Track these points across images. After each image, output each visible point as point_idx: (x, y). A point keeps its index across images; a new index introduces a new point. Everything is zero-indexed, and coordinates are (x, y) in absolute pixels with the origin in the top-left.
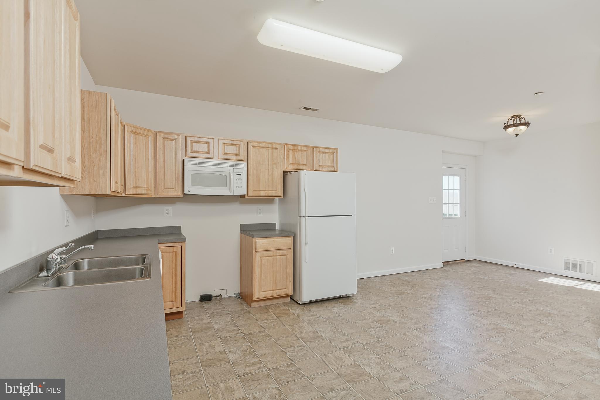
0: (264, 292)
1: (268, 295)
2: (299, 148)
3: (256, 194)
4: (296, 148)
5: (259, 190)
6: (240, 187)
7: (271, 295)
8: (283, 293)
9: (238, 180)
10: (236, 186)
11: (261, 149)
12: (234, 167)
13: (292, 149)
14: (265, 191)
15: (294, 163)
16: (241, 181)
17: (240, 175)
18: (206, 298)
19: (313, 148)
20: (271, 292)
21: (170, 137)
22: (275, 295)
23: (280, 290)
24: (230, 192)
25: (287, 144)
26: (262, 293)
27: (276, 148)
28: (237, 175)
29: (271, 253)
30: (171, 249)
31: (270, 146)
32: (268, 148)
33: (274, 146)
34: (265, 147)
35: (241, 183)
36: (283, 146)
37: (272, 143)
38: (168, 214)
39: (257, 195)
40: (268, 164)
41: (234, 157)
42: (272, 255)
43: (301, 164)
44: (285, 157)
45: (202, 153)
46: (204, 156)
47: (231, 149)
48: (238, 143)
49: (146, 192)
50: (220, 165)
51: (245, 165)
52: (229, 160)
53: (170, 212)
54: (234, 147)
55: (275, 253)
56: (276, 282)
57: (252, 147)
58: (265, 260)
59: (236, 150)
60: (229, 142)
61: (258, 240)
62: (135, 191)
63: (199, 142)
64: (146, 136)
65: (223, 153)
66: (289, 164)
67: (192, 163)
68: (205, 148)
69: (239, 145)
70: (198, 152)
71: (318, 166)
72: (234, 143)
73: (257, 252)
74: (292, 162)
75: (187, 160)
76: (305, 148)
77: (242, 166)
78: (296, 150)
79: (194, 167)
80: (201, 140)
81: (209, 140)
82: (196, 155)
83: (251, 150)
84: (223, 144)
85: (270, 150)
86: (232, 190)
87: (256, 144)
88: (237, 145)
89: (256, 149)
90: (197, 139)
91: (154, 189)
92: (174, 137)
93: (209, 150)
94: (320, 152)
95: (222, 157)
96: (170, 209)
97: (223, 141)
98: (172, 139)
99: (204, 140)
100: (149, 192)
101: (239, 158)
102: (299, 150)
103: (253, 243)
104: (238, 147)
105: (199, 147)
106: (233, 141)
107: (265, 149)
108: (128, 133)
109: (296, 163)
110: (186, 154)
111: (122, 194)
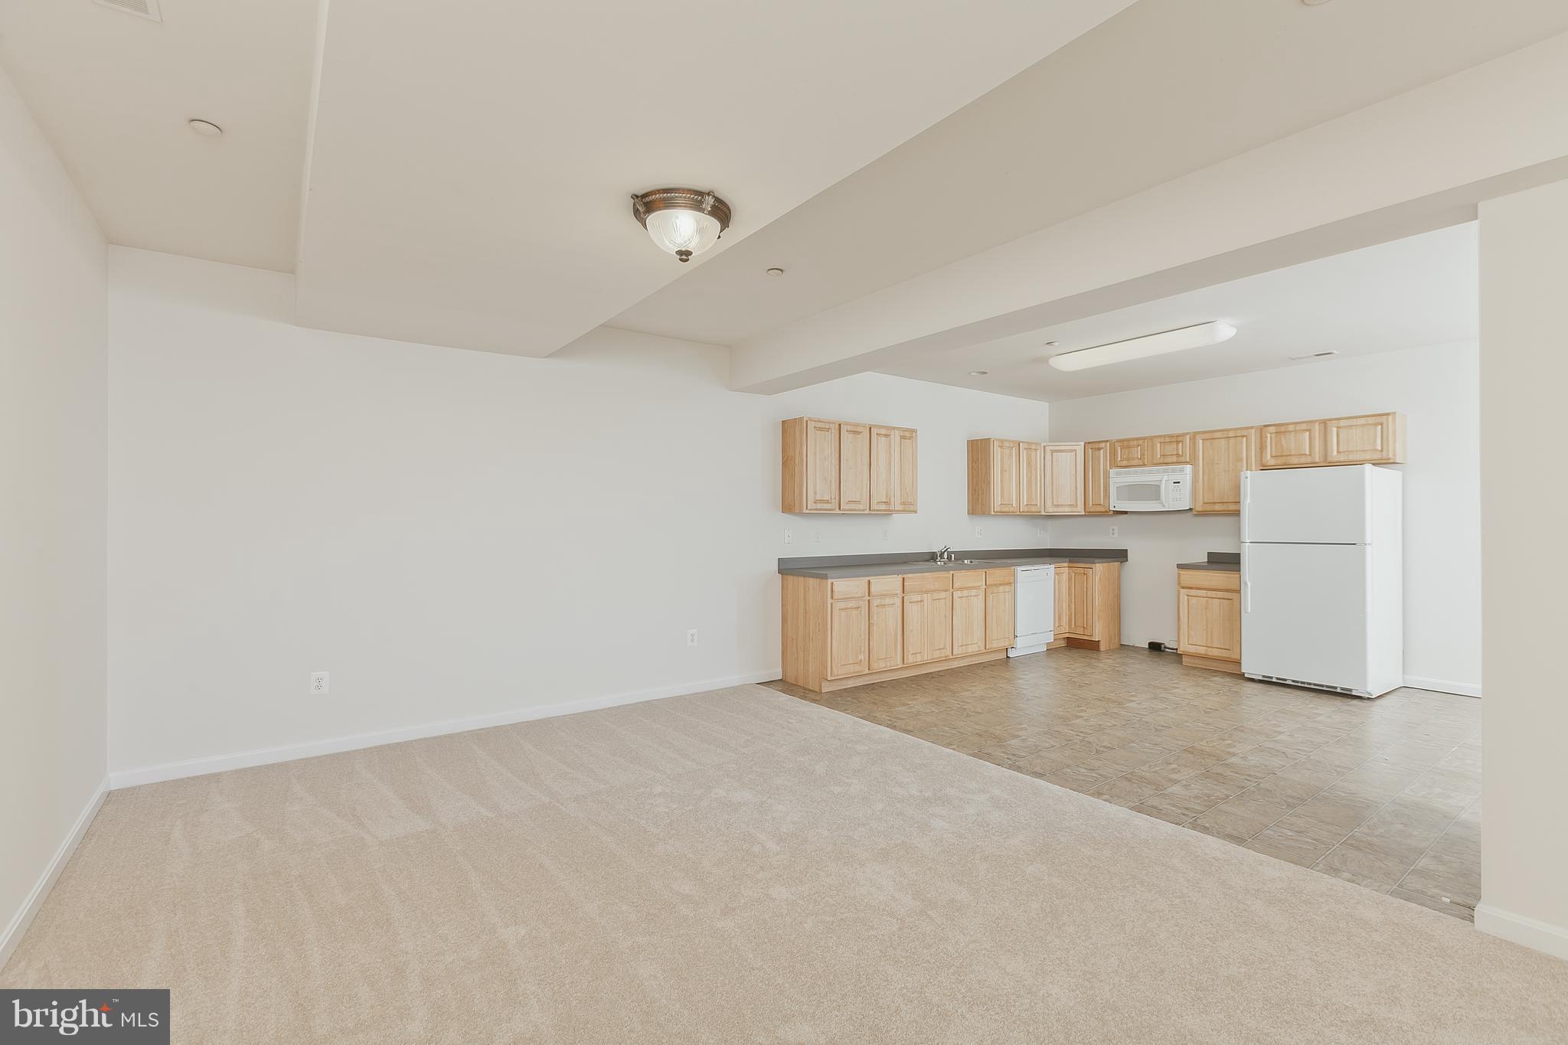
0: (1194, 646)
1: (1199, 652)
2: (1291, 428)
3: (1209, 506)
4: (1283, 429)
5: (1212, 500)
6: (1178, 499)
7: (1203, 652)
9: (1175, 490)
10: (1173, 498)
11: (1216, 441)
12: (1167, 473)
13: (1276, 433)
14: (1223, 503)
15: (1279, 455)
16: (1180, 491)
17: (1180, 482)
18: (1155, 647)
19: (1325, 423)
20: (1205, 648)
21: (1097, 446)
22: (1211, 654)
23: (1219, 650)
24: (1165, 507)
25: (1266, 426)
26: (1189, 645)
28: (1174, 482)
29: (1203, 593)
30: (1082, 570)
31: (1231, 434)
32: (1229, 437)
33: (1239, 433)
34: (1223, 438)
35: (1180, 493)
36: (1259, 431)
37: (1236, 429)
38: (1113, 534)
39: (1209, 508)
40: (1229, 462)
41: (1174, 459)
42: (1205, 595)
43: (1295, 455)
44: (1262, 448)
45: (1133, 459)
46: (1135, 462)
47: (1170, 449)
48: (1180, 439)
49: (1070, 509)
50: (1150, 472)
51: (1188, 468)
52: (1167, 464)
53: (1116, 532)
54: (1174, 446)
55: (1210, 593)
56: (1212, 636)
57: (1201, 441)
58: (1194, 601)
59: (1177, 449)
60: (1167, 440)
61: (1183, 572)
62: (1055, 510)
63: (1129, 447)
64: (1071, 451)
65: (1159, 456)
66: (1269, 457)
67: (1118, 474)
68: (1137, 452)
69: (1182, 441)
70: (1128, 459)
71: (1335, 453)
72: (1177, 439)
73: (1183, 588)
74: (1274, 454)
75: (1113, 472)
76: (1304, 426)
77: (1182, 470)
78: (1285, 432)
79: (1119, 479)
80: (1132, 443)
81: (1141, 442)
82: (1125, 463)
83: (1201, 445)
84: (1159, 444)
85: (1232, 441)
86: (1166, 505)
87: (1207, 436)
88: (1178, 442)
89: (1208, 442)
90: (1126, 444)
91: (1083, 506)
92: (1102, 445)
93: (1142, 455)
94: (1342, 427)
95: (1158, 462)
96: (1116, 528)
97: (1159, 440)
98: (1099, 449)
99: (1135, 442)
100: (1075, 509)
101: (1182, 459)
102: (1290, 432)
103: (1179, 575)
104: (1180, 444)
105: (1129, 452)
106: (1173, 437)
107: (1223, 441)
108: (1048, 454)
109: (1284, 454)
110: (1114, 464)
111: (1039, 512)
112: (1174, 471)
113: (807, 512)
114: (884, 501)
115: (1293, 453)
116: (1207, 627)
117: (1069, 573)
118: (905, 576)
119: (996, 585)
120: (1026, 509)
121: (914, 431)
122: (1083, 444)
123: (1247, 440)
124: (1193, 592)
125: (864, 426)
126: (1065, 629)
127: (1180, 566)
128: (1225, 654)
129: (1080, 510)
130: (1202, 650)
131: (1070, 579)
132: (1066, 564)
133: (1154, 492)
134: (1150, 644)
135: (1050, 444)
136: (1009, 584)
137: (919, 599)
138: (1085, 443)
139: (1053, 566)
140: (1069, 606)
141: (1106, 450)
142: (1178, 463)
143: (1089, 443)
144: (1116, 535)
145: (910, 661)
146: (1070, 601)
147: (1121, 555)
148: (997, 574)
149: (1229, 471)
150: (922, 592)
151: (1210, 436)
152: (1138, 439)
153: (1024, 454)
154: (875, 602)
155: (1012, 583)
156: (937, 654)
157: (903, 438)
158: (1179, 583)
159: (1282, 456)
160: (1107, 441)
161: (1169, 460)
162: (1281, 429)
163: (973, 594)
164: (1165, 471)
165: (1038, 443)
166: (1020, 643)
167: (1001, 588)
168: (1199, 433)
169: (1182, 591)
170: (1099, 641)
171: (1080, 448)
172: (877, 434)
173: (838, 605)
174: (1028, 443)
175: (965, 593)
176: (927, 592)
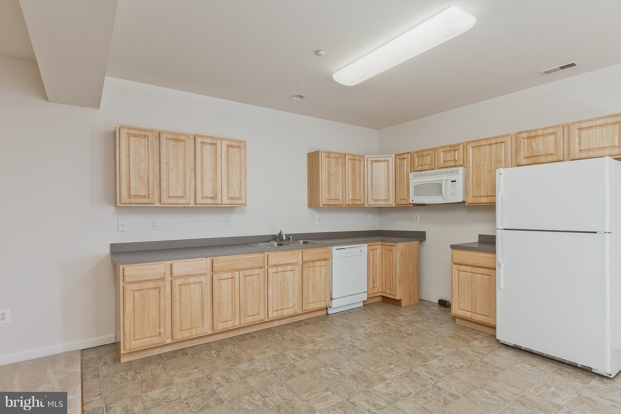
0: (462, 311)
1: (466, 316)
2: (540, 133)
3: (476, 200)
4: (533, 134)
5: (479, 195)
6: (455, 194)
7: (469, 317)
8: (484, 321)
9: (452, 187)
10: (451, 194)
11: (482, 148)
12: (447, 175)
13: (528, 138)
14: (487, 196)
15: (530, 155)
16: (456, 188)
17: (455, 181)
18: (443, 304)
19: (568, 125)
20: (471, 313)
22: (475, 318)
23: (481, 316)
24: (445, 200)
25: (519, 133)
26: (459, 310)
27: (502, 142)
28: (452, 181)
29: (469, 269)
30: (389, 248)
31: (493, 141)
32: (491, 144)
33: (499, 140)
34: (488, 145)
35: (456, 189)
36: (514, 137)
37: (497, 137)
38: (416, 220)
39: (476, 202)
40: (491, 164)
41: (452, 164)
42: (470, 271)
43: (543, 155)
44: (517, 151)
45: (425, 165)
46: (427, 167)
47: (450, 156)
48: (456, 148)
49: (385, 203)
50: (436, 174)
51: (461, 169)
52: (448, 167)
53: (418, 219)
54: (452, 153)
55: (474, 269)
56: (475, 304)
57: (471, 149)
58: (462, 274)
59: (455, 156)
60: (448, 149)
61: (456, 252)
62: (375, 203)
63: (422, 156)
64: (385, 161)
65: (442, 162)
66: (522, 158)
67: (415, 176)
68: (428, 160)
69: (458, 150)
70: (422, 165)
71: (577, 151)
72: (453, 148)
73: (455, 264)
74: (526, 156)
75: (411, 175)
76: (551, 131)
77: (457, 172)
78: (535, 136)
79: (415, 180)
80: (424, 153)
81: (430, 152)
82: (420, 168)
83: (471, 151)
84: (442, 153)
85: (494, 147)
86: (446, 199)
87: (475, 144)
88: (455, 150)
89: (476, 149)
90: (421, 154)
91: (394, 200)
92: (406, 156)
93: (431, 161)
94: (584, 128)
95: (442, 166)
96: (418, 216)
97: (442, 149)
98: (404, 159)
99: (426, 153)
100: (388, 203)
101: (458, 163)
102: (539, 136)
103: (452, 253)
104: (457, 152)
105: (422, 160)
106: (452, 146)
107: (487, 148)
108: (369, 163)
109: (534, 155)
110: (413, 170)
111: (364, 205)
112: (451, 172)
113: (121, 205)
114: (210, 196)
115: (541, 153)
116: (472, 297)
117: (382, 249)
118: (213, 258)
119: (313, 261)
120: (351, 203)
121: (244, 142)
122: (393, 156)
123: (505, 144)
124: (462, 268)
125: (188, 136)
126: (378, 290)
127: (453, 247)
128: (484, 319)
129: (392, 203)
130: (468, 315)
131: (382, 253)
132: (380, 243)
133: (438, 188)
134: (439, 300)
135: (371, 156)
136: (326, 259)
137: (230, 276)
138: (395, 155)
139: (366, 245)
140: (382, 273)
141: (408, 160)
142: (455, 166)
143: (398, 155)
144: (418, 221)
145: (219, 328)
146: (382, 270)
147: (420, 236)
148: (313, 253)
149: (491, 171)
150: (233, 270)
151: (477, 144)
152: (428, 150)
153: (349, 163)
154: (177, 282)
155: (327, 259)
156: (250, 320)
157: (229, 146)
158: (452, 260)
159: (532, 157)
160: (408, 153)
161: (449, 164)
162: (532, 136)
163: (288, 269)
164: (446, 173)
165: (362, 156)
166: (335, 304)
167: (317, 263)
168: (470, 142)
169: (454, 266)
170: (400, 300)
171: (392, 159)
172: (202, 143)
173: (129, 287)
174: (353, 155)
175: (280, 269)
176: (239, 270)
